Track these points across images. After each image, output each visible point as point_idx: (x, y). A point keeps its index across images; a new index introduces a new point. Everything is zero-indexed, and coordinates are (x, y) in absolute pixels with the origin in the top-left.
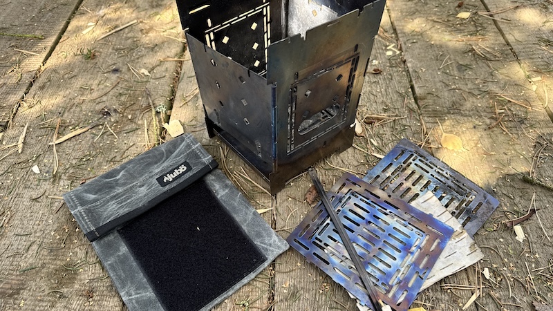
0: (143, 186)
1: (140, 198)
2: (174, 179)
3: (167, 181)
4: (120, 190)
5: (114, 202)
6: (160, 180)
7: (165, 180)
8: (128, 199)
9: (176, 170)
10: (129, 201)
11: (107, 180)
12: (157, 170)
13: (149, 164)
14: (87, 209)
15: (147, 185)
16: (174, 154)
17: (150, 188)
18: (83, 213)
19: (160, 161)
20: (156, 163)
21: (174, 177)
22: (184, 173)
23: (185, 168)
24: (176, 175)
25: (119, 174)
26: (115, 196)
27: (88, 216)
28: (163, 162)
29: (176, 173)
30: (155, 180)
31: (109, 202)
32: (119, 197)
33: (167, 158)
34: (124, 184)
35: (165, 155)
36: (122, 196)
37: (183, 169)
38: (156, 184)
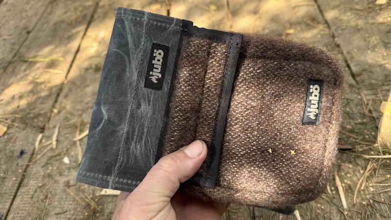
0: (140, 105)
1: (152, 118)
2: (163, 72)
3: (157, 80)
4: (124, 128)
5: (133, 144)
6: (149, 84)
7: (155, 82)
8: (143, 129)
9: (153, 62)
10: (145, 131)
11: (98, 129)
12: (133, 74)
13: (120, 77)
14: (118, 174)
16: (131, 44)
17: (149, 101)
18: (121, 180)
19: (125, 66)
20: (124, 70)
21: (159, 70)
22: (165, 58)
23: (160, 51)
24: (160, 67)
25: (101, 113)
26: (127, 138)
27: (128, 179)
28: (130, 63)
29: (158, 63)
30: (144, 89)
31: (128, 149)
32: (133, 135)
33: (128, 55)
34: (121, 119)
35: (123, 54)
36: (134, 131)
37: (159, 55)
38: (151, 92)
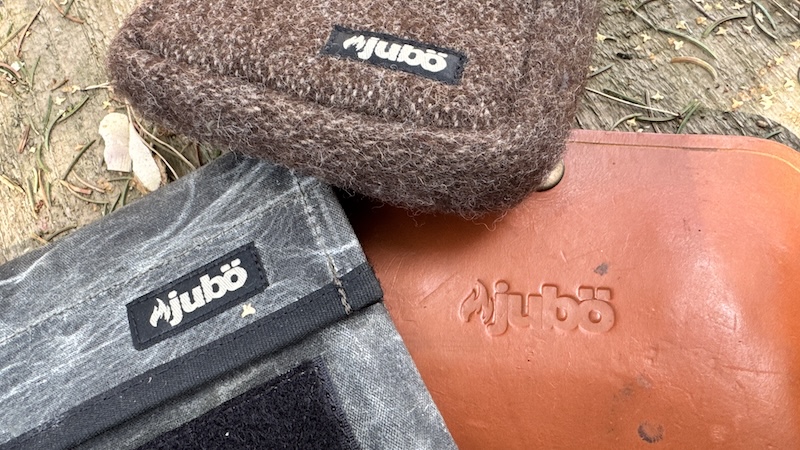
0: (76, 328)
1: (53, 383)
2: (191, 320)
3: (161, 321)
6: (139, 310)
9: (205, 279)
12: (144, 263)
15: (89, 326)
21: (190, 308)
22: (231, 301)
23: (243, 275)
24: (200, 303)
28: (176, 232)
29: (205, 292)
30: (122, 309)
33: (193, 215)
37: (234, 277)
38: (121, 330)
